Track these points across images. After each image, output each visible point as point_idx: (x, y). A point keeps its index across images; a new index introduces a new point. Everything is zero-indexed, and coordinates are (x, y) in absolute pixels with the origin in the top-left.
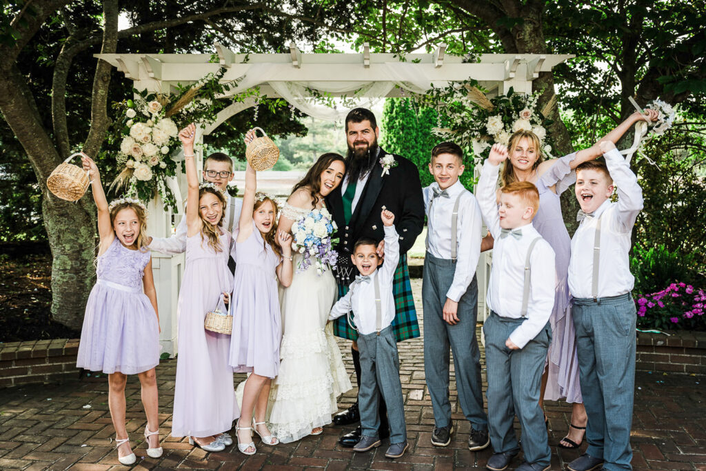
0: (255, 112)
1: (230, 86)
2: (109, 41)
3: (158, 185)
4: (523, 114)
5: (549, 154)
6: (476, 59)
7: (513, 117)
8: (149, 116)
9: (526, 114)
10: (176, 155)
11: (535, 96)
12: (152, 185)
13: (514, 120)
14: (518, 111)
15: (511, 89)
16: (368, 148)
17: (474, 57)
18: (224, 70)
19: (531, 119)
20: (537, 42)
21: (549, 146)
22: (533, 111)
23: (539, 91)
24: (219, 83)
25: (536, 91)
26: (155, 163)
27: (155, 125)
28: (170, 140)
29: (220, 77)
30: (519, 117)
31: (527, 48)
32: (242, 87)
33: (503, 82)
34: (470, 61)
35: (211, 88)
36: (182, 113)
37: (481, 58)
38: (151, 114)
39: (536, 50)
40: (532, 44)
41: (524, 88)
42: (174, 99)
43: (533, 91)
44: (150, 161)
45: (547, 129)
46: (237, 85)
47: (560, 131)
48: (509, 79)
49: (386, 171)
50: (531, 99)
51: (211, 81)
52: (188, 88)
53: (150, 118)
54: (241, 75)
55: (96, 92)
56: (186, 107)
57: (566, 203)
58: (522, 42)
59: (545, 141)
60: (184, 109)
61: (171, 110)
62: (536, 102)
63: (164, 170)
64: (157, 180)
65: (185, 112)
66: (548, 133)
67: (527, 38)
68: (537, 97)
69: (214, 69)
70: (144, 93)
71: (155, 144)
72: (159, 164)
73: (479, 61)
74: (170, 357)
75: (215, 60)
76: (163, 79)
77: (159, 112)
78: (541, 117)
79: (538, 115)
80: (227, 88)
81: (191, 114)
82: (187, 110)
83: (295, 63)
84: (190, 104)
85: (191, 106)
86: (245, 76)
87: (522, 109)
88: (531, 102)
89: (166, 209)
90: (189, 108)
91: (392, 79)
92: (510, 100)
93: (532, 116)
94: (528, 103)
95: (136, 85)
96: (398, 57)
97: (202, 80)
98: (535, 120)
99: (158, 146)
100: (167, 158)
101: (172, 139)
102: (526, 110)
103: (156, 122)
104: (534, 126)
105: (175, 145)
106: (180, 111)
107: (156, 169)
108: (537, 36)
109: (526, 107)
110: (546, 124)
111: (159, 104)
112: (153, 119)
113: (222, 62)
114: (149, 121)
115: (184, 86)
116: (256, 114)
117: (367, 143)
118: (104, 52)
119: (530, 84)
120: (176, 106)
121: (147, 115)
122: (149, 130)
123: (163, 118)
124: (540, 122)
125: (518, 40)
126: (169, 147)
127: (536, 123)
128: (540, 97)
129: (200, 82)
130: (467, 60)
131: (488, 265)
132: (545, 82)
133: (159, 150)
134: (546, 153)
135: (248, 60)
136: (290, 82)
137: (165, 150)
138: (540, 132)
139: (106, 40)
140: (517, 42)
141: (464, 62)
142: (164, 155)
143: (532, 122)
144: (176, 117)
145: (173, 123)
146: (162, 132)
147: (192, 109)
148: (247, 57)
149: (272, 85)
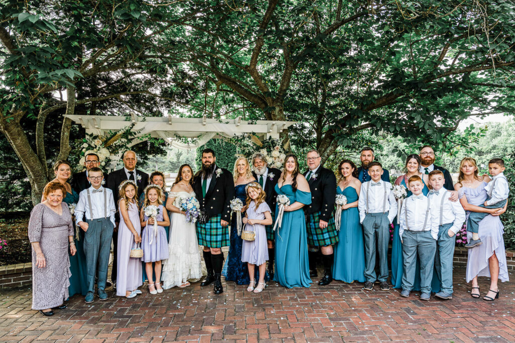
0: (148, 145)
1: (136, 132)
2: (70, 108)
6: (254, 122)
7: (271, 149)
9: (277, 148)
10: (108, 166)
13: (272, 151)
14: (273, 147)
15: (270, 137)
16: (211, 165)
18: (133, 125)
20: (281, 116)
22: (280, 147)
23: (282, 138)
24: (131, 131)
29: (132, 128)
30: (274, 149)
31: (277, 118)
32: (143, 133)
33: (266, 133)
34: (252, 124)
35: (127, 134)
37: (256, 122)
38: (96, 146)
39: (280, 119)
40: (279, 117)
41: (276, 136)
42: (108, 139)
43: (280, 138)
46: (140, 132)
48: (270, 132)
49: (218, 175)
50: (279, 141)
51: (127, 130)
52: (116, 134)
53: (96, 148)
54: (142, 127)
55: (63, 133)
56: (115, 142)
58: (274, 115)
61: (106, 144)
62: (281, 143)
65: (114, 145)
67: (277, 114)
68: (282, 141)
69: (128, 124)
70: (92, 135)
73: (256, 124)
75: (128, 120)
76: (102, 128)
77: (101, 145)
78: (284, 150)
79: (282, 149)
80: (135, 134)
81: (117, 146)
82: (115, 144)
83: (170, 123)
84: (117, 141)
85: (118, 142)
86: (144, 128)
87: (276, 146)
91: (216, 131)
92: (270, 141)
93: (280, 149)
94: (278, 143)
95: (87, 131)
96: (218, 121)
101: (107, 158)
102: (277, 146)
103: (99, 150)
104: (281, 153)
105: (108, 161)
106: (112, 144)
108: (281, 113)
110: (286, 152)
111: (100, 141)
112: (97, 148)
113: (134, 121)
114: (95, 149)
115: (113, 132)
117: (210, 162)
118: (68, 114)
119: (278, 135)
120: (109, 142)
121: (94, 146)
123: (103, 148)
124: (283, 152)
126: (105, 162)
129: (122, 130)
132: (285, 133)
135: (145, 120)
136: (166, 131)
137: (103, 164)
139: (69, 107)
140: (272, 116)
141: (249, 124)
142: (103, 166)
143: (280, 152)
144: (109, 147)
145: (108, 151)
146: (102, 155)
147: (118, 144)
148: (144, 118)
149: (158, 132)
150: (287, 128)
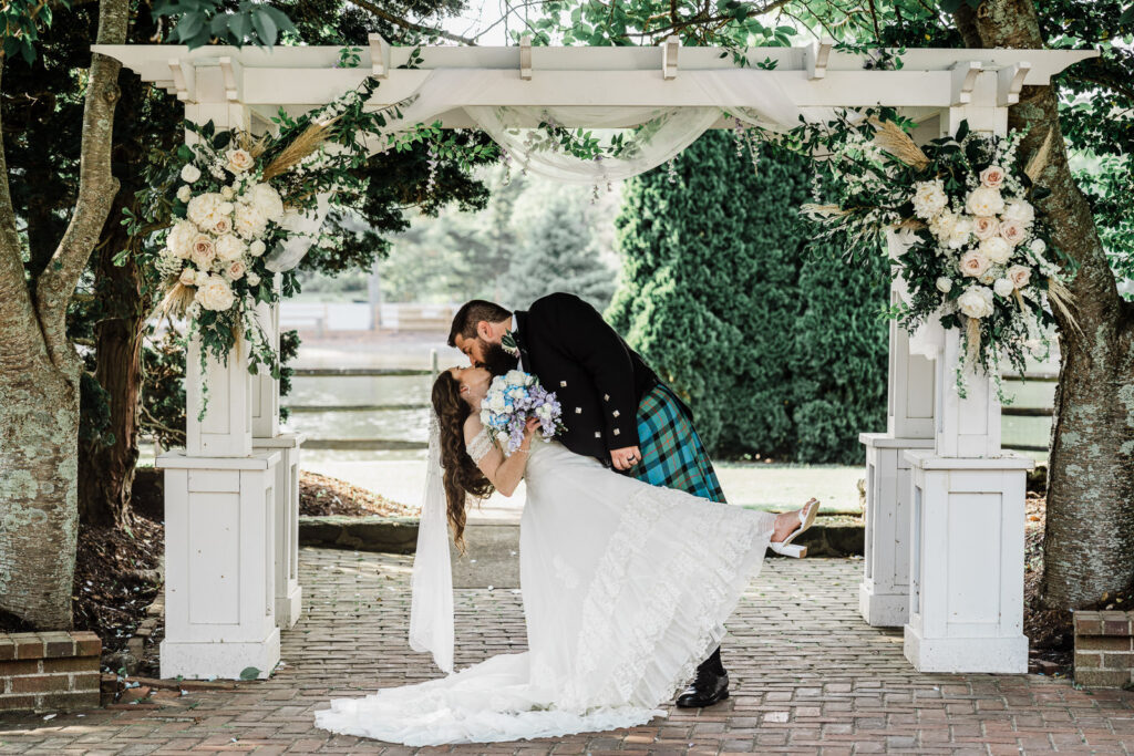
0: (430, 172)
1: (386, 116)
2: (113, 16)
3: (243, 320)
4: (986, 177)
5: (1039, 257)
6: (893, 60)
7: (968, 182)
8: (224, 178)
9: (994, 177)
10: (274, 258)
11: (1013, 139)
12: (232, 319)
13: (969, 189)
14: (978, 169)
15: (964, 124)
17: (888, 57)
18: (373, 83)
19: (1003, 187)
20: (1021, 23)
21: (1040, 240)
22: (1008, 170)
23: (1019, 131)
24: (364, 110)
25: (1014, 130)
26: (239, 275)
27: (239, 198)
28: (267, 227)
29: (366, 97)
30: (979, 183)
31: (999, 36)
32: (411, 118)
33: (948, 109)
34: (881, 66)
35: (352, 121)
36: (293, 173)
37: (902, 58)
38: (230, 176)
39: (1018, 40)
40: (1010, 28)
41: (989, 121)
42: (277, 147)
43: (1009, 128)
44: (229, 269)
45: (1036, 207)
46: (400, 116)
47: (1070, 207)
48: (960, 105)
50: (1004, 145)
51: (351, 106)
52: (304, 124)
53: (229, 183)
54: (408, 93)
55: (91, 122)
56: (305, 160)
57: (1086, 360)
58: (990, 24)
59: (1034, 232)
60: (299, 166)
61: (269, 161)
62: (1014, 152)
63: (255, 291)
64: (242, 309)
65: (301, 172)
66: (1039, 214)
67: (999, 15)
68: (1017, 142)
69: (353, 81)
70: (208, 129)
71: (239, 237)
72: (245, 276)
73: (900, 65)
74: (260, 677)
75: (350, 60)
76: (246, 101)
77: (251, 171)
78: (1026, 182)
79: (1018, 178)
80: (382, 121)
81: (313, 174)
82: (305, 167)
83: (525, 72)
84: (315, 156)
85: (314, 159)
86: (417, 97)
87: (985, 166)
88: (1004, 152)
89: (253, 369)
90: (311, 164)
91: (719, 102)
92: (963, 146)
93: (1005, 181)
94: (998, 155)
95: (191, 114)
96: (730, 57)
97: (333, 105)
98: (1012, 188)
99: (246, 241)
100: (259, 265)
101: (271, 224)
102: (993, 168)
103: (242, 192)
104: (1009, 199)
105: (275, 237)
106: (291, 168)
107: (240, 286)
108: (1020, 12)
109: (995, 162)
110: (1036, 195)
111: (246, 154)
112: (237, 186)
113: (373, 68)
114: (226, 189)
115: (294, 117)
116: (432, 176)
118: (109, 42)
119: (1003, 114)
120: (281, 157)
121: (221, 176)
122: (228, 208)
123: (259, 182)
124: (1023, 192)
125: (981, 20)
126: (266, 242)
127: (1013, 194)
128: (1022, 141)
129: (329, 108)
130: (873, 63)
131: (919, 489)
132: (1037, 105)
133: (246, 247)
134: (1033, 255)
135: (419, 61)
136: (503, 107)
137: (258, 249)
138: (1021, 213)
139: (108, 12)
140: (979, 24)
141: (869, 66)
142: (253, 258)
143: (1006, 193)
144: (281, 181)
145: (273, 193)
146: (254, 212)
147: (318, 165)
148: (415, 54)
149: (474, 114)
150: (1047, 82)
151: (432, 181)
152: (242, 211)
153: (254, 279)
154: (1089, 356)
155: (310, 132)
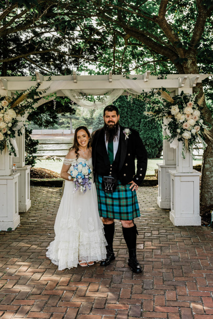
0: (54, 105)
1: (42, 92)
3: (6, 143)
4: (188, 104)
5: (202, 124)
6: (164, 77)
7: (184, 106)
8: (2, 108)
9: (190, 104)
10: (15, 127)
11: (194, 95)
12: (4, 142)
13: (184, 107)
14: (186, 103)
15: (182, 92)
17: (163, 76)
18: (39, 84)
19: (193, 107)
20: (194, 68)
21: (202, 120)
22: (194, 103)
23: (196, 93)
24: (37, 91)
25: (195, 93)
26: (5, 131)
27: (5, 113)
28: (12, 120)
29: (37, 88)
30: (187, 106)
31: (189, 71)
32: (48, 93)
33: (178, 88)
34: (161, 78)
35: (33, 94)
36: (18, 106)
37: (167, 77)
38: (3, 107)
39: (194, 72)
40: (192, 69)
41: (188, 91)
42: (15, 100)
43: (193, 93)
44: (2, 130)
45: (200, 112)
46: (45, 92)
47: (206, 112)
48: (181, 87)
49: (127, 137)
50: (192, 97)
51: (33, 90)
52: (21, 94)
53: (3, 109)
54: (48, 87)
56: (21, 103)
57: (211, 148)
58: (187, 68)
59: (200, 118)
60: (20, 104)
61: (13, 104)
62: (195, 98)
63: (9, 135)
64: (6, 140)
65: (20, 106)
66: (201, 113)
67: (189, 66)
68: (195, 96)
69: (34, 84)
71: (5, 122)
72: (7, 132)
73: (166, 78)
74: (12, 230)
75: (34, 79)
76: (8, 89)
77: (7, 106)
78: (198, 106)
79: (196, 105)
80: (41, 93)
81: (23, 107)
82: (21, 105)
83: (75, 81)
84: (23, 102)
85: (23, 103)
86: (50, 87)
87: (188, 102)
88: (192, 98)
89: (10, 154)
90: (23, 104)
91: (123, 88)
92: (182, 97)
93: (193, 105)
94: (191, 99)
96: (125, 77)
97: (28, 90)
98: (195, 107)
99: (7, 123)
100: (11, 129)
101: (13, 119)
102: (190, 102)
103: (6, 111)
104: (194, 110)
105: (15, 122)
106: (18, 105)
107: (6, 134)
108: (194, 65)
109: (190, 101)
110: (200, 109)
111: (7, 102)
112: (4, 110)
113: (39, 81)
114: (2, 110)
115: (19, 93)
116: (55, 106)
117: (114, 122)
119: (191, 90)
120: (15, 103)
122: (2, 115)
123: (9, 109)
124: (197, 108)
125: (185, 67)
126: (12, 123)
127: (195, 109)
128: (197, 96)
129: (27, 91)
130: (160, 78)
131: (173, 180)
132: (199, 88)
133: (7, 125)
134: (200, 123)
135: (51, 79)
136: (72, 90)
137: (10, 125)
138: (197, 113)
141: (158, 79)
142: (9, 127)
143: (193, 108)
144: (15, 108)
145: (14, 111)
146: (9, 116)
147: (24, 104)
148: (50, 78)
149: (63, 91)
150: (201, 82)
151: (55, 107)
152: (5, 115)
153: (9, 132)
154: (211, 146)
155: (22, 96)
